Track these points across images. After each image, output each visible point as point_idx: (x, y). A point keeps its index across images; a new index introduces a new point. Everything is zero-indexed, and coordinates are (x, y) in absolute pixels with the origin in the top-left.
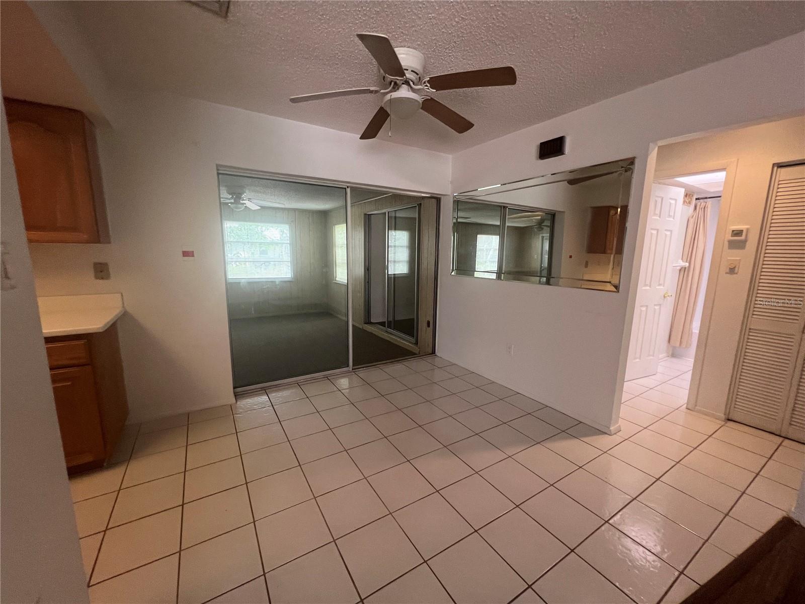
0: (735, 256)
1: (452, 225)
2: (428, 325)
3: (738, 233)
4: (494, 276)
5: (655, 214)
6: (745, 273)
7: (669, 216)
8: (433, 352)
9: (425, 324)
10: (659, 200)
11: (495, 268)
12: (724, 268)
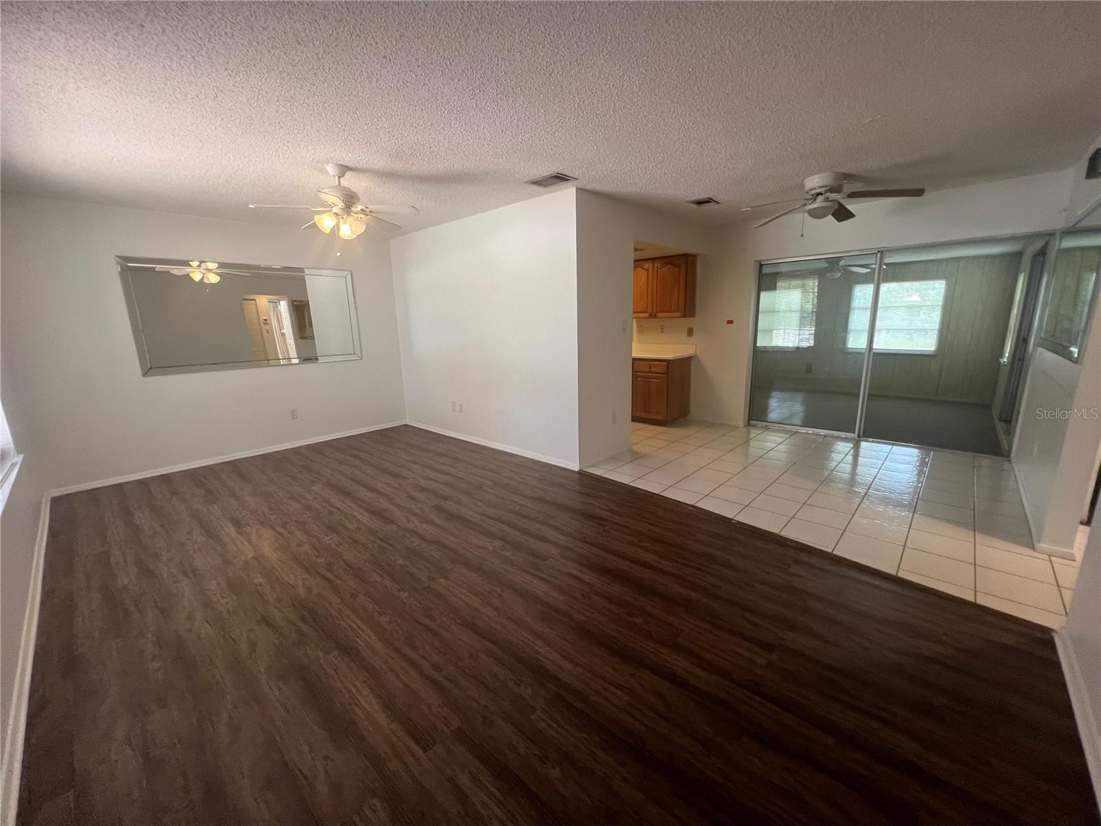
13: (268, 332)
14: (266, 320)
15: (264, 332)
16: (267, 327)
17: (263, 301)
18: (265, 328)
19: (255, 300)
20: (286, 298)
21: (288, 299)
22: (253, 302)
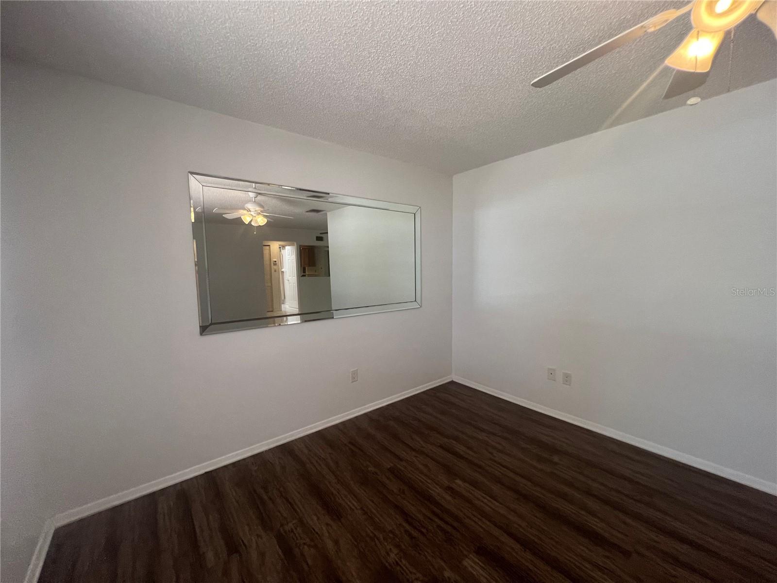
13: (275, 271)
14: (275, 261)
15: (273, 271)
16: (275, 267)
17: (275, 246)
18: (273, 267)
19: (269, 246)
20: (295, 244)
21: (297, 244)
22: (268, 247)
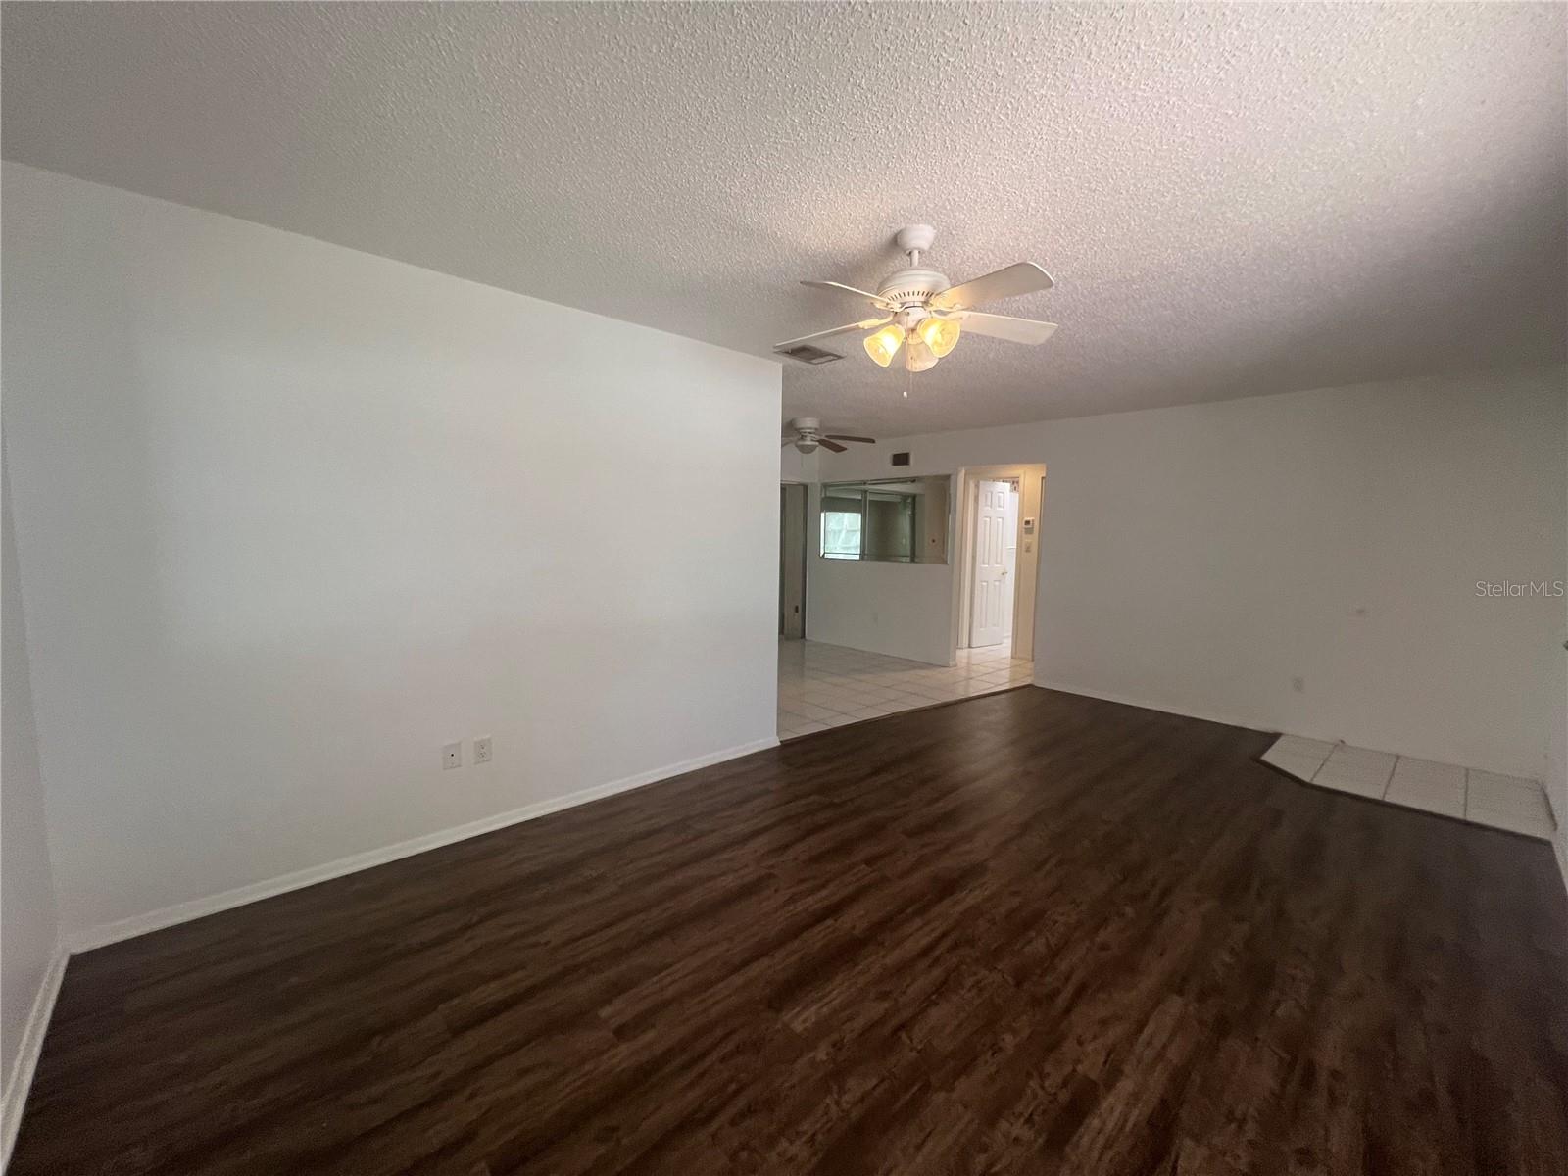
0: (1028, 539)
1: (819, 500)
2: (797, 611)
3: (1027, 523)
4: (858, 557)
5: (986, 505)
6: (1034, 549)
7: (999, 506)
8: (803, 636)
9: (793, 610)
10: (989, 494)
11: (859, 552)
12: (1024, 548)
